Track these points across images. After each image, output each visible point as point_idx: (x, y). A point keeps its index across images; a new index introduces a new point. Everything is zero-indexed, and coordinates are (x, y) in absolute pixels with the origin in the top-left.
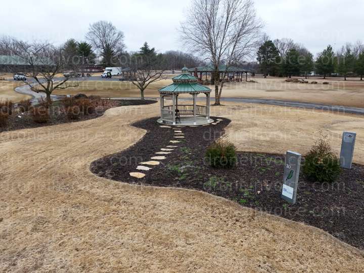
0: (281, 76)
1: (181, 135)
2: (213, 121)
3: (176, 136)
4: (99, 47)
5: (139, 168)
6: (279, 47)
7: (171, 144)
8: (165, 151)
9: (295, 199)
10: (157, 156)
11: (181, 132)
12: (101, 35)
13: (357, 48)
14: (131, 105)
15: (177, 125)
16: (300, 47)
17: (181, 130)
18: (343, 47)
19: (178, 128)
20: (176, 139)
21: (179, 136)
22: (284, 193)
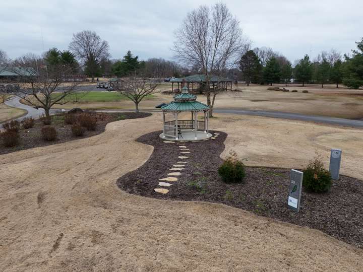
0: (262, 84)
1: (187, 151)
2: (211, 135)
3: (182, 151)
4: (82, 56)
5: (161, 184)
6: (259, 55)
7: (180, 160)
8: (178, 167)
9: (299, 208)
10: (172, 172)
11: (185, 147)
12: (85, 45)
13: (332, 56)
14: (128, 118)
15: (180, 140)
16: (279, 56)
17: (185, 145)
18: (319, 55)
19: (182, 144)
20: (183, 155)
21: (184, 151)
22: (290, 204)
